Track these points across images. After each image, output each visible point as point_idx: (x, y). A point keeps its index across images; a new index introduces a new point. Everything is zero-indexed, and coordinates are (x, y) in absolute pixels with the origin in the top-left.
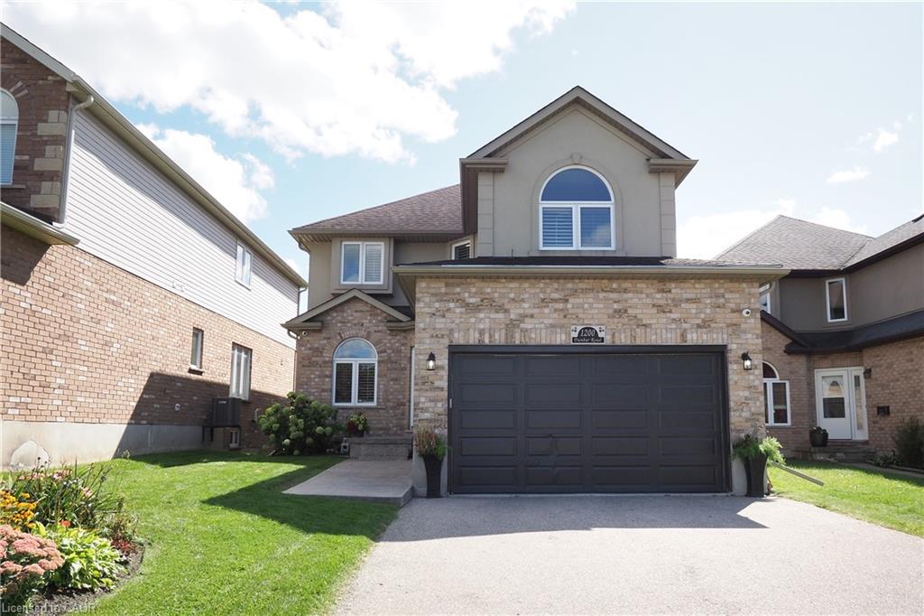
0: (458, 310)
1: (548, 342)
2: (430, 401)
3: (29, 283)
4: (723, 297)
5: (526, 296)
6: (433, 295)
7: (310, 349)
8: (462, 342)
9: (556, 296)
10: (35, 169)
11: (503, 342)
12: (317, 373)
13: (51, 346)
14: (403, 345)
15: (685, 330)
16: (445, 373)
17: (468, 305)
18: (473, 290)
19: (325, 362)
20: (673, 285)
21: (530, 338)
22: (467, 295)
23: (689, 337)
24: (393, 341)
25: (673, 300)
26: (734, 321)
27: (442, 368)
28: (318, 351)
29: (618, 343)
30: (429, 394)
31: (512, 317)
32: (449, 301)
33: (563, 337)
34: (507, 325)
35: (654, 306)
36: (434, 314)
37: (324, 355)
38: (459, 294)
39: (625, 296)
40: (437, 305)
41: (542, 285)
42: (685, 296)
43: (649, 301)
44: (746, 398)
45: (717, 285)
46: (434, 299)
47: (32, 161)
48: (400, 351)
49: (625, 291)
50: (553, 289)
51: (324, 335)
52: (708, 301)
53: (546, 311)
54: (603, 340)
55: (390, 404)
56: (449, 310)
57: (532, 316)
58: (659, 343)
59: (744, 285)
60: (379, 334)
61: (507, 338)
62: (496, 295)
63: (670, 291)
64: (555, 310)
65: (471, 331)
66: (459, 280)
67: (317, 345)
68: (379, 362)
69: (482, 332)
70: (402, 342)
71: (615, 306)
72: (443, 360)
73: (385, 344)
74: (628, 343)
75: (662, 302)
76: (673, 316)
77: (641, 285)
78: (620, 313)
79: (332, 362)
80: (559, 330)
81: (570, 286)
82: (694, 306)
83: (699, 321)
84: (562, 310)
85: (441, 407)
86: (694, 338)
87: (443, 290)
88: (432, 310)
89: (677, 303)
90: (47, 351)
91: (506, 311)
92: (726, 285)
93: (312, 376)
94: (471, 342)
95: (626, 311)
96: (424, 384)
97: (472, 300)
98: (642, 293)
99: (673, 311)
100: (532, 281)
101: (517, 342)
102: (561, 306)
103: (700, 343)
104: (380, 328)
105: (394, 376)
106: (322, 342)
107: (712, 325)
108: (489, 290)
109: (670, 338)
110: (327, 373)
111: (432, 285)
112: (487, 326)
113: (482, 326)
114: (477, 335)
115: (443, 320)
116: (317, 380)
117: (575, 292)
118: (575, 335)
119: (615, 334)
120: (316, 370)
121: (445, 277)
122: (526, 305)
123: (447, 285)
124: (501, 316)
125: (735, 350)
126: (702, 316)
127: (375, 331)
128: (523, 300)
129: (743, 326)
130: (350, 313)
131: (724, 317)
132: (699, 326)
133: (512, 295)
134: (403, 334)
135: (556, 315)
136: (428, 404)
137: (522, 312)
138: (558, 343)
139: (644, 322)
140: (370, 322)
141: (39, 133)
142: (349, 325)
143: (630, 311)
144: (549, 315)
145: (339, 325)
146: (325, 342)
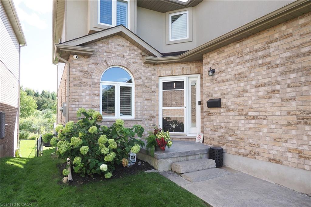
7: (81, 71)
12: (87, 92)
14: (153, 74)
19: (93, 83)
24: (146, 71)
28: (88, 74)
37: (93, 77)
48: (151, 79)
51: (92, 61)
55: (145, 117)
60: (136, 65)
67: (86, 69)
68: (136, 86)
70: (152, 72)
73: (140, 73)
79: (99, 83)
93: (83, 94)
104: (137, 61)
105: (147, 97)
106: (90, 66)
110: (96, 92)
116: (88, 97)
120: (87, 89)
127: (133, 63)
134: (153, 67)
140: (130, 55)
142: (113, 55)
145: (105, 54)
146: (94, 66)
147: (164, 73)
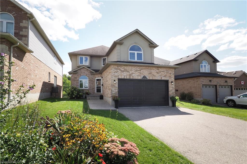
0: (120, 72)
1: (137, 79)
2: (115, 89)
3: (23, 61)
4: (168, 71)
5: (133, 69)
6: (115, 68)
7: (74, 77)
8: (120, 78)
9: (138, 70)
10: (20, 34)
11: (129, 78)
13: (27, 76)
15: (162, 77)
16: (117, 84)
17: (121, 71)
18: (123, 68)
19: (77, 80)
20: (160, 69)
21: (134, 78)
22: (121, 69)
23: (162, 78)
25: (160, 71)
26: (170, 76)
27: (117, 83)
28: (76, 78)
29: (150, 79)
30: (115, 88)
31: (130, 73)
32: (118, 70)
33: (140, 78)
34: (129, 75)
35: (156, 72)
36: (115, 72)
38: (120, 68)
39: (151, 70)
40: (115, 70)
41: (136, 67)
42: (162, 71)
43: (155, 71)
44: (172, 89)
45: (167, 69)
46: (115, 69)
47: (19, 32)
48: (93, 78)
49: (151, 69)
50: (138, 68)
51: (77, 75)
52: (166, 72)
53: (137, 72)
54: (147, 78)
56: (118, 71)
57: (134, 73)
58: (157, 79)
59: (172, 69)
60: (89, 75)
61: (129, 77)
62: (127, 69)
63: (159, 70)
64: (139, 72)
65: (122, 76)
66: (120, 66)
67: (75, 77)
68: (89, 80)
69: (124, 76)
71: (149, 72)
72: (117, 82)
74: (152, 79)
75: (158, 72)
76: (160, 74)
77: (154, 68)
78: (150, 73)
79: (79, 80)
80: (139, 76)
81: (141, 68)
82: (163, 72)
83: (164, 75)
84: (140, 72)
85: (117, 91)
86: (163, 79)
87: (117, 67)
88: (114, 71)
89: (160, 72)
90: (27, 77)
91: (129, 72)
92: (169, 69)
94: (122, 78)
95: (151, 73)
96: (113, 86)
97: (122, 70)
98: (154, 70)
99: (160, 73)
100: (134, 66)
101: (131, 78)
102: (139, 71)
103: (164, 79)
105: (92, 83)
107: (167, 76)
108: (126, 68)
109: (159, 78)
110: (78, 82)
111: (114, 66)
112: (125, 75)
113: (124, 75)
114: (124, 77)
115: (117, 73)
117: (142, 69)
118: (142, 77)
119: (149, 77)
120: (76, 82)
121: (117, 65)
122: (133, 71)
123: (117, 66)
124: (128, 73)
125: (170, 81)
126: (165, 74)
128: (132, 70)
129: (171, 77)
130: (82, 70)
131: (168, 75)
132: (164, 76)
133: (130, 69)
134: (94, 75)
135: (139, 73)
136: (114, 90)
137: (132, 72)
138: (139, 79)
139: (155, 75)
140: (87, 72)
141: (20, 25)
142: (82, 73)
143: (152, 73)
144: (137, 73)
145: (80, 73)
146: (77, 76)
147: (96, 77)
